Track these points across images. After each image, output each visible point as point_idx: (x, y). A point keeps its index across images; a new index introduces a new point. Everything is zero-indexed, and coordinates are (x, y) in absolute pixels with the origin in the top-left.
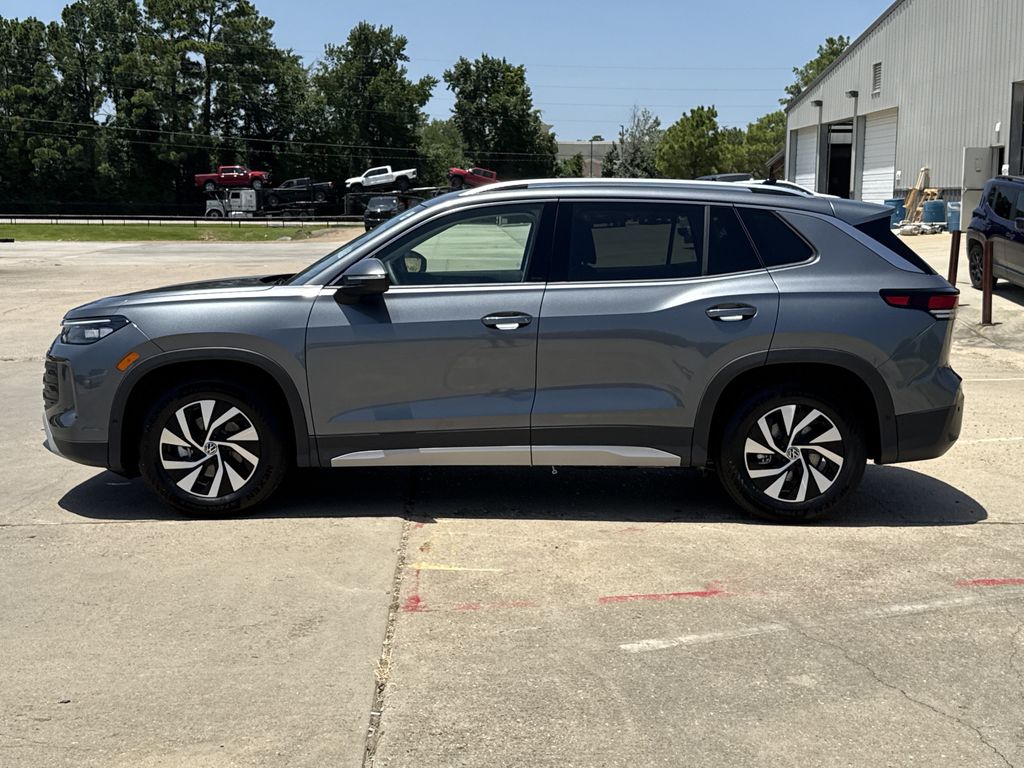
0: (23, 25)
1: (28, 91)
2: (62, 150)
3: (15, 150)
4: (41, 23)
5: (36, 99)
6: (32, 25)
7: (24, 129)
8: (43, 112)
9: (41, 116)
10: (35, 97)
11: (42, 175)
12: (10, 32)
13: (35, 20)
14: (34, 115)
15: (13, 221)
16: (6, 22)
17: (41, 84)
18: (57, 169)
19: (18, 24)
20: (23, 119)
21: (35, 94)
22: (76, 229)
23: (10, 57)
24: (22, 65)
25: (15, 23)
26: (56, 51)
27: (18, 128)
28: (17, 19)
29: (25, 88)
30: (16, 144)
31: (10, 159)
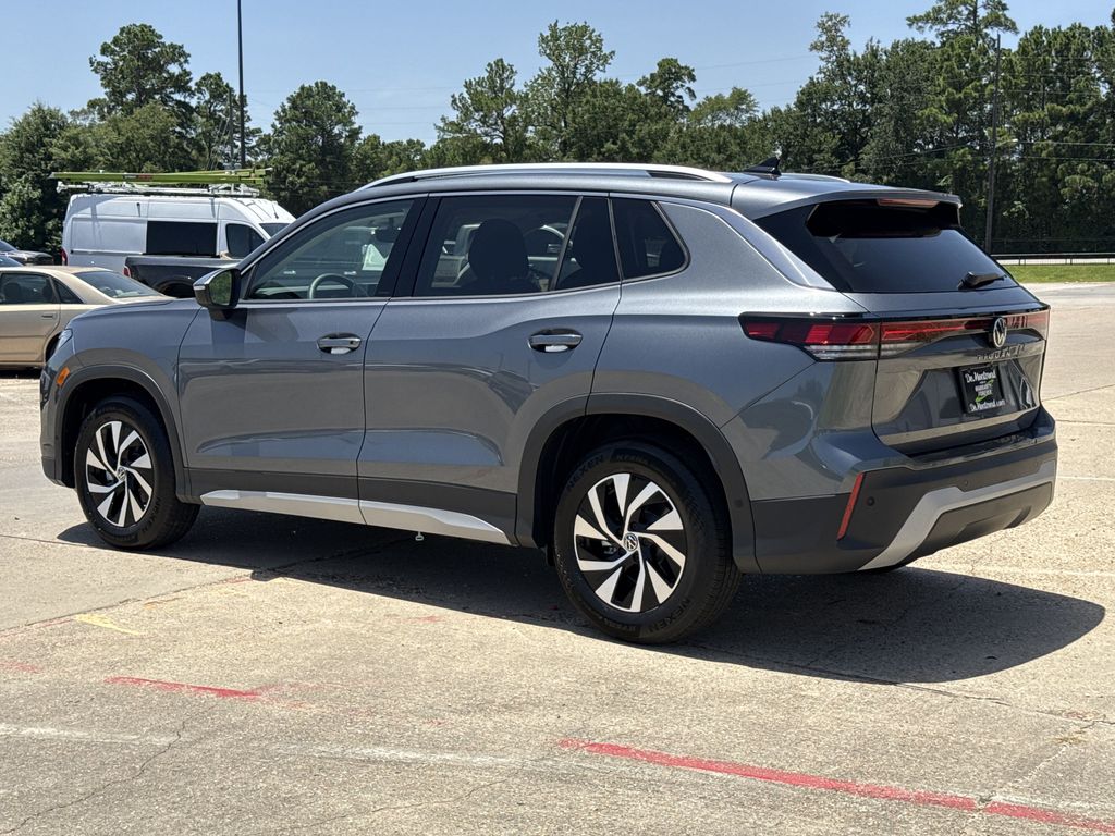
0: (1065, 34)
1: (1064, 109)
2: (1097, 176)
3: (1044, 179)
4: (1086, 29)
5: (1073, 118)
6: (1077, 31)
7: (1058, 155)
8: (1080, 133)
9: (1076, 138)
10: (1073, 117)
11: (1073, 207)
12: (1049, 43)
13: (1080, 26)
14: (1068, 138)
15: (1022, 262)
16: (1047, 32)
17: (1080, 100)
18: (1090, 200)
19: (1060, 31)
20: (1055, 144)
21: (1072, 113)
22: (1088, 270)
23: (1047, 72)
24: (1062, 80)
25: (1056, 33)
26: (1098, 60)
27: (1049, 155)
28: (1059, 28)
29: (1060, 107)
30: (1046, 172)
31: (1040, 190)
